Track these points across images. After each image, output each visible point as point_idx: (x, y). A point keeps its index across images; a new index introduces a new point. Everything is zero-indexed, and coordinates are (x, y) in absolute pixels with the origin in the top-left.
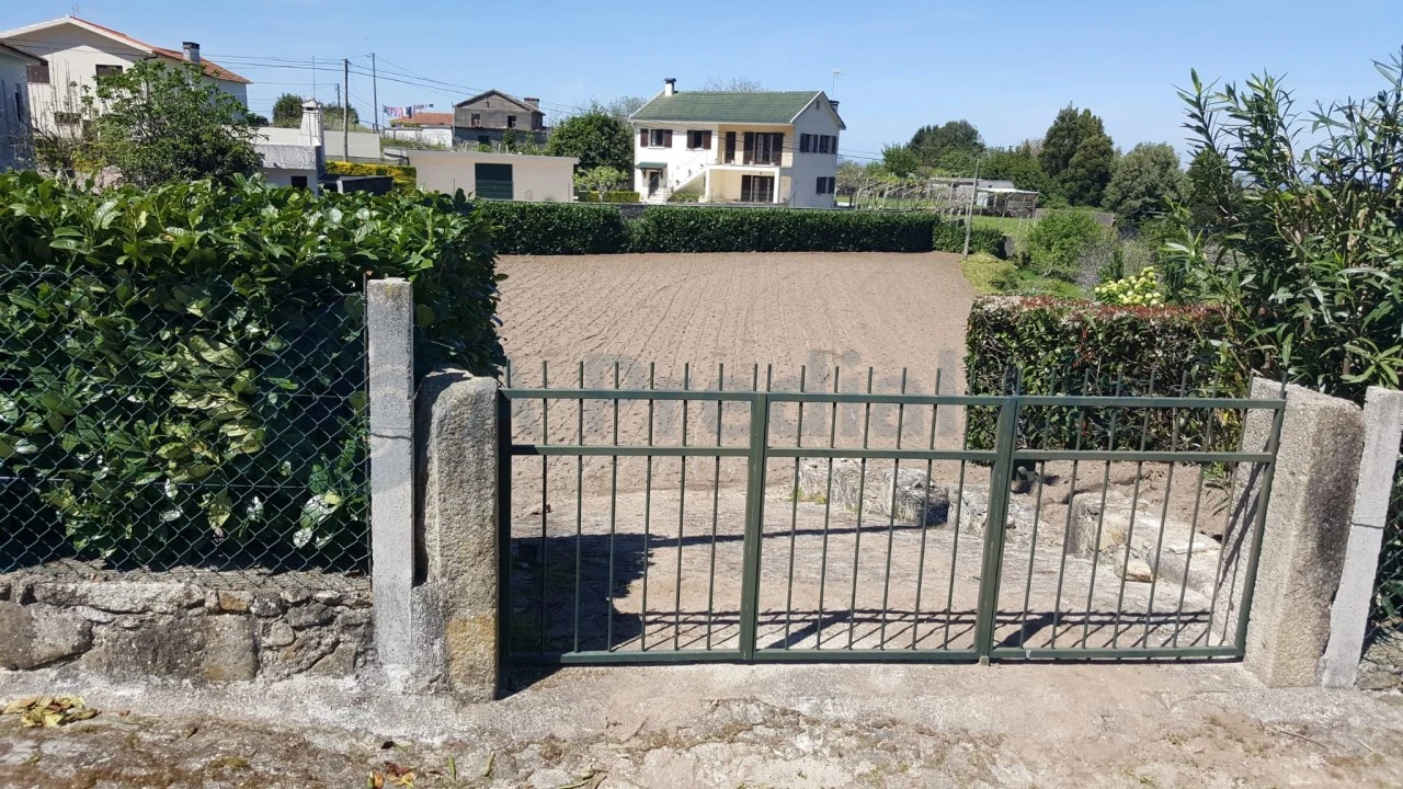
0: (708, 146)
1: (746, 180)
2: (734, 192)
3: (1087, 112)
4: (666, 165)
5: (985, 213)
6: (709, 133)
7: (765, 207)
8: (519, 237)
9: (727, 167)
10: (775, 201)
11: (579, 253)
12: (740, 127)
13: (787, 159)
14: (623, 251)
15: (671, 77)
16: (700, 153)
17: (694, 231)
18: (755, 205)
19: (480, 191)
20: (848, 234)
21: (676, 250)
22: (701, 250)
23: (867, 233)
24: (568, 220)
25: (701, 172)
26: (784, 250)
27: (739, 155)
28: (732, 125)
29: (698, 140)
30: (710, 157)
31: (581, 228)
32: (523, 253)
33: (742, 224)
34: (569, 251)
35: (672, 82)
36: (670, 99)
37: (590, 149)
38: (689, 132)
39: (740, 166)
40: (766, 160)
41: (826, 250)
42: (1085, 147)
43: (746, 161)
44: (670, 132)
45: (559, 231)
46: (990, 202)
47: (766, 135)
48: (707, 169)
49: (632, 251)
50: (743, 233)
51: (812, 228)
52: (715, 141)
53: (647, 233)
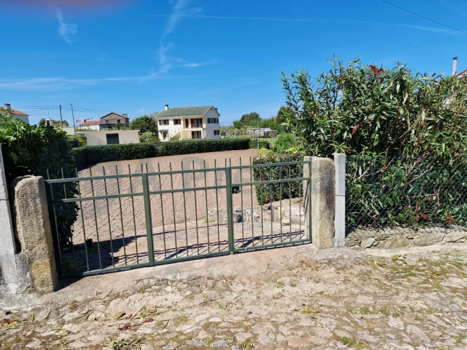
0: (180, 124)
1: (193, 133)
2: (190, 136)
4: (168, 130)
5: (263, 137)
6: (180, 120)
7: (199, 140)
8: (122, 155)
9: (186, 129)
10: (202, 138)
11: (142, 158)
12: (189, 117)
13: (204, 125)
14: (156, 156)
16: (178, 126)
17: (178, 149)
18: (196, 140)
19: (108, 143)
20: (224, 146)
21: (173, 155)
22: (181, 154)
23: (230, 145)
24: (137, 148)
25: (179, 131)
26: (206, 152)
27: (190, 125)
28: (187, 117)
29: (177, 122)
30: (181, 127)
31: (142, 150)
32: (124, 160)
33: (192, 145)
34: (139, 158)
35: (167, 106)
36: (167, 111)
37: (143, 127)
38: (174, 120)
39: (190, 129)
40: (198, 126)
41: (219, 151)
43: (192, 127)
44: (168, 120)
46: (264, 134)
47: (197, 119)
48: (181, 130)
49: (159, 156)
50: (193, 148)
51: (214, 145)
52: (182, 122)
53: (163, 150)
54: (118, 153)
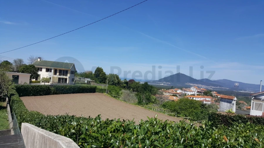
0: (51, 71)
1: (59, 79)
2: (57, 80)
3: (101, 68)
4: (40, 75)
5: (87, 84)
6: (51, 69)
7: (65, 84)
8: (32, 92)
9: (55, 76)
10: (67, 83)
12: (58, 69)
13: (69, 75)
14: (50, 94)
15: (40, 57)
16: (49, 73)
18: (62, 84)
24: (41, 88)
25: (50, 77)
27: (58, 74)
28: (56, 68)
29: (48, 70)
30: (51, 74)
31: (43, 90)
32: (32, 96)
34: (41, 95)
35: (40, 58)
36: (39, 62)
37: (31, 72)
38: (46, 69)
39: (58, 76)
40: (64, 75)
42: (102, 74)
43: (60, 75)
44: (41, 68)
45: (40, 91)
46: (87, 82)
47: (64, 71)
48: (52, 76)
49: (52, 94)
52: (53, 71)
53: (55, 91)
54: (30, 91)
